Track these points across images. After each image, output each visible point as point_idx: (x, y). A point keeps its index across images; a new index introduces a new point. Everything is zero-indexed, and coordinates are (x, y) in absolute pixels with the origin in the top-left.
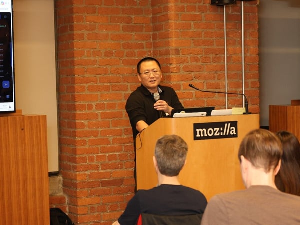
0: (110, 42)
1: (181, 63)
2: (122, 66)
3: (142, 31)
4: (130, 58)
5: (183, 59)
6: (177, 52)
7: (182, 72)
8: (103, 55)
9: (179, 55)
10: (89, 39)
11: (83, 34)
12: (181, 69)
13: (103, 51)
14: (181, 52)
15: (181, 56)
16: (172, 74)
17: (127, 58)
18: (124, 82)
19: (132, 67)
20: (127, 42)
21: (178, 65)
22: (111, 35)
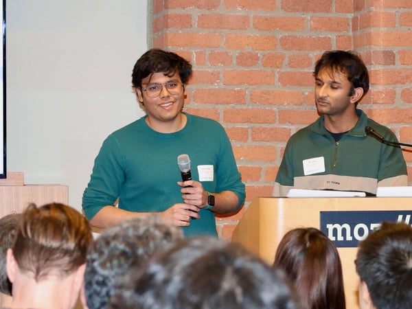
0: (251, 33)
1: (397, 82)
2: (277, 87)
3: (328, 11)
4: (297, 70)
5: (403, 74)
6: (389, 57)
7: (399, 103)
8: (235, 61)
9: (394, 64)
10: (202, 26)
11: (189, 16)
12: (398, 96)
13: (235, 53)
14: (397, 57)
15: (398, 66)
16: (375, 107)
17: (290, 70)
18: (282, 121)
19: (302, 89)
20: (291, 33)
21: (390, 87)
22: (255, 17)
